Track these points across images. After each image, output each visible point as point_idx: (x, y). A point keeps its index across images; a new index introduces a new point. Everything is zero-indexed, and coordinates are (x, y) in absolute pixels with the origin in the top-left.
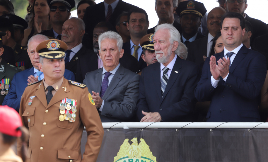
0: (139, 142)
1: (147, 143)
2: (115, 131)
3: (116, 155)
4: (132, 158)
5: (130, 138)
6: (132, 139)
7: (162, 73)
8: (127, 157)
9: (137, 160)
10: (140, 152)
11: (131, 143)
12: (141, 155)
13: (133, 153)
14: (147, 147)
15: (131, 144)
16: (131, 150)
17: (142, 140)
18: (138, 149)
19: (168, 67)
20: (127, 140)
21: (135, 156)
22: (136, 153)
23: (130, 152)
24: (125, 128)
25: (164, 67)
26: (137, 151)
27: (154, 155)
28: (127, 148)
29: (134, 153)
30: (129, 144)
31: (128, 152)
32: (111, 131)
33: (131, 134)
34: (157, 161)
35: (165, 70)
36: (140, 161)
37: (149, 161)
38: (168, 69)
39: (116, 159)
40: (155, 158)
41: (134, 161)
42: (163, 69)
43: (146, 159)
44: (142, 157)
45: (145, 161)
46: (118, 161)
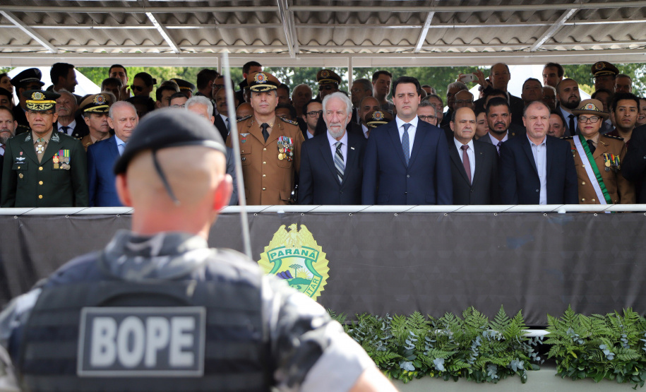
0: (299, 229)
1: (310, 229)
2: (266, 216)
3: (268, 245)
4: (290, 248)
5: (288, 224)
6: (290, 225)
8: (284, 247)
9: (296, 250)
10: (301, 240)
11: (288, 230)
12: (301, 244)
13: (291, 243)
14: (309, 235)
15: (288, 232)
16: (289, 239)
17: (303, 226)
18: (297, 237)
19: (341, 141)
20: (283, 226)
21: (294, 246)
22: (295, 242)
23: (287, 241)
24: (279, 212)
25: (335, 141)
26: (296, 240)
28: (283, 236)
30: (286, 231)
31: (285, 240)
32: (260, 216)
33: (288, 219)
34: (323, 251)
35: (337, 145)
36: (300, 252)
37: (312, 251)
38: (341, 144)
39: (266, 248)
40: (320, 248)
41: (293, 252)
42: (336, 144)
43: (308, 250)
44: (303, 247)
45: (307, 252)
46: (270, 251)
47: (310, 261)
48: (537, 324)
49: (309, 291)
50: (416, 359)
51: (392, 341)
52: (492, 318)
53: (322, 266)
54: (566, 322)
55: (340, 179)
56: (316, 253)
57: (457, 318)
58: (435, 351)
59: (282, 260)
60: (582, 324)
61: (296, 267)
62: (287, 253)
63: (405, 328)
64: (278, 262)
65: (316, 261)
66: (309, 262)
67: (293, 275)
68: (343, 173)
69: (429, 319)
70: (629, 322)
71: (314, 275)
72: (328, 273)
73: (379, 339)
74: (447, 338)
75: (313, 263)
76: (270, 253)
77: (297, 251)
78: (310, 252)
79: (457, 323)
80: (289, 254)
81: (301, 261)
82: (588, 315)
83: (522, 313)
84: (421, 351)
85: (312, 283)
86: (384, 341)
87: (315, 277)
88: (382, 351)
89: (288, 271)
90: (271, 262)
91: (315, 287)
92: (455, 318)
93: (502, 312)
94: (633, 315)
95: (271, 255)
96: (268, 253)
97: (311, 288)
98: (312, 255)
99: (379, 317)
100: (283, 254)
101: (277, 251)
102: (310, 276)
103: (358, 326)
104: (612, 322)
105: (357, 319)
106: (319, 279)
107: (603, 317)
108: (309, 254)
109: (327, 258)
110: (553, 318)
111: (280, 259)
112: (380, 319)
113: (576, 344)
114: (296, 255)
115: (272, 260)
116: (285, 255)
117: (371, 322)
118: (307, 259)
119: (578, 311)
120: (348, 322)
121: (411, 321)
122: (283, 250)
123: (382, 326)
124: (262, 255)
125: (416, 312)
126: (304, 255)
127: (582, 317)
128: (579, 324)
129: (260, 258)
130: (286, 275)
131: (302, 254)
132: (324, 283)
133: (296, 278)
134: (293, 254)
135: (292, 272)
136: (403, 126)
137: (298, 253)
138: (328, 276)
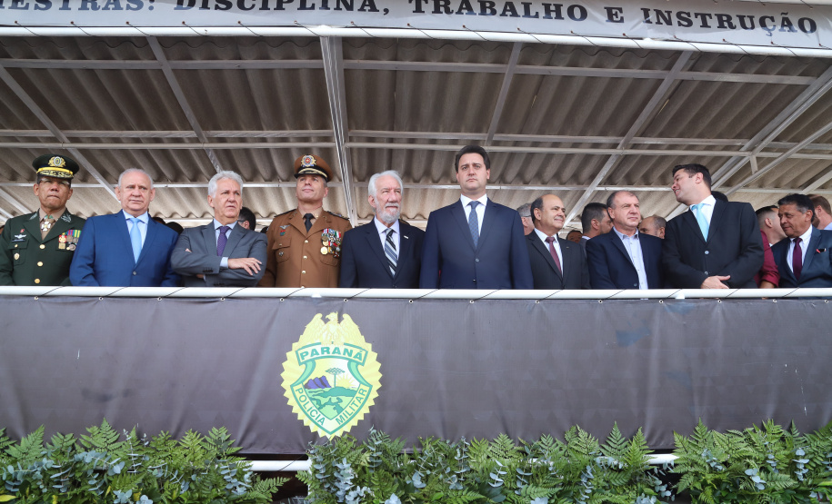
0: (340, 319)
1: (355, 321)
2: (297, 301)
3: (297, 340)
4: (328, 346)
5: (325, 313)
6: (329, 314)
7: (383, 238)
8: (319, 344)
9: (336, 348)
10: (343, 335)
11: (326, 321)
12: (344, 341)
13: (329, 338)
14: (355, 328)
15: (326, 323)
16: (326, 332)
17: (346, 316)
18: (338, 330)
19: (392, 227)
20: (319, 316)
21: (333, 343)
22: (335, 337)
23: (324, 335)
24: (314, 296)
25: (385, 228)
26: (336, 334)
27: (367, 341)
28: (318, 329)
29: (331, 337)
30: (322, 322)
31: (321, 335)
32: (288, 301)
33: (325, 305)
34: (374, 349)
35: (388, 232)
36: (342, 351)
37: (358, 350)
38: (393, 231)
39: (295, 346)
40: (369, 346)
41: (331, 351)
42: (385, 231)
43: (352, 348)
44: (345, 344)
45: (352, 351)
46: (300, 349)
47: (355, 363)
48: (662, 445)
49: (353, 406)
50: (506, 500)
51: (470, 476)
52: (605, 440)
53: (372, 371)
54: (697, 442)
55: (393, 272)
56: (363, 353)
57: (558, 442)
58: (531, 489)
59: (316, 361)
60: (718, 444)
61: (335, 371)
62: (323, 353)
63: (488, 457)
64: (310, 364)
65: (363, 364)
66: (353, 365)
67: (331, 383)
68: (395, 264)
69: (521, 444)
70: (773, 439)
71: (361, 383)
72: (381, 381)
73: (452, 473)
74: (545, 469)
75: (360, 367)
77: (337, 350)
78: (356, 351)
79: (558, 448)
80: (326, 354)
81: (342, 364)
82: (725, 431)
83: (643, 431)
84: (510, 489)
85: (358, 395)
86: (459, 476)
87: (362, 387)
88: (457, 490)
89: (324, 377)
90: (300, 364)
91: (362, 401)
92: (554, 441)
93: (617, 433)
94: (776, 428)
95: (301, 354)
96: (297, 352)
97: (357, 402)
98: (359, 355)
99: (451, 443)
100: (317, 354)
101: (309, 350)
102: (354, 384)
103: (422, 454)
104: (753, 439)
105: (420, 446)
106: (367, 389)
107: (741, 434)
108: (354, 354)
109: (378, 359)
110: (681, 437)
111: (313, 360)
112: (453, 445)
113: (713, 470)
114: (336, 355)
115: (302, 361)
116: (321, 355)
117: (440, 450)
118: (350, 361)
119: (711, 428)
120: (408, 449)
121: (496, 448)
122: (318, 348)
123: (456, 454)
124: (288, 354)
125: (501, 435)
126: (347, 356)
127: (716, 433)
128: (714, 444)
129: (285, 359)
130: (322, 382)
131: (344, 354)
132: (374, 395)
133: (336, 387)
134: (331, 354)
135: (330, 379)
136: (470, 204)
137: (339, 353)
138: (380, 385)
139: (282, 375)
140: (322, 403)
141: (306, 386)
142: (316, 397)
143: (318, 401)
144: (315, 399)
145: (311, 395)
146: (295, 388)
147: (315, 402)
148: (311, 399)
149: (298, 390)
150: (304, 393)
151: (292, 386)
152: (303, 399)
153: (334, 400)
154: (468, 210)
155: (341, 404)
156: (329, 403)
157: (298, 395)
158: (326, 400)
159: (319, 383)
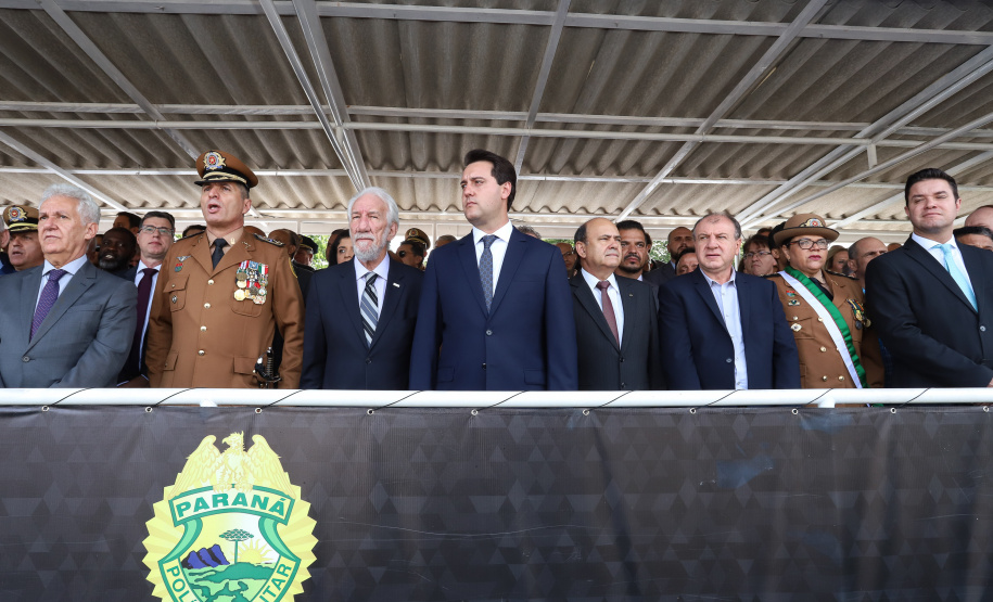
0: (248, 444)
1: (274, 447)
2: (172, 414)
3: (172, 482)
4: (225, 492)
5: (222, 434)
6: (228, 435)
8: (210, 488)
9: (241, 495)
10: (252, 472)
11: (222, 447)
12: (252, 482)
13: (227, 477)
14: (273, 459)
15: (221, 452)
16: (222, 468)
17: (258, 439)
18: (244, 463)
20: (211, 439)
21: (233, 486)
22: (238, 476)
23: (218, 474)
24: (204, 404)
25: (366, 271)
26: (240, 470)
27: (293, 482)
28: (208, 462)
29: (230, 475)
30: (216, 451)
31: (213, 472)
32: (160, 414)
33: (223, 422)
34: (304, 497)
35: (368, 277)
36: (249, 500)
37: (278, 498)
38: (376, 276)
39: (168, 490)
40: (296, 491)
41: (231, 500)
42: (365, 276)
43: (267, 495)
44: (256, 488)
45: (266, 499)
46: (176, 498)
47: (272, 519)
49: (267, 596)
53: (301, 534)
55: (369, 339)
56: (287, 503)
59: (204, 519)
61: (237, 535)
62: (215, 504)
64: (193, 525)
65: (285, 522)
66: (268, 523)
67: (230, 557)
68: (374, 327)
71: (281, 554)
72: (315, 551)
75: (281, 527)
76: (176, 503)
77: (241, 498)
78: (273, 499)
80: (221, 506)
81: (249, 523)
85: (275, 575)
87: (284, 561)
89: (217, 546)
90: (176, 524)
91: (283, 586)
95: (179, 506)
96: (171, 502)
97: (273, 589)
98: (278, 507)
100: (206, 506)
101: (192, 499)
102: (270, 557)
106: (292, 564)
108: (270, 505)
109: (312, 514)
111: (198, 518)
114: (239, 506)
115: (179, 519)
116: (212, 508)
118: (264, 516)
122: (208, 497)
124: (157, 506)
126: (257, 508)
129: (151, 515)
130: (214, 556)
131: (253, 505)
132: (303, 575)
133: (236, 563)
134: (230, 506)
135: (228, 549)
136: (483, 240)
137: (245, 503)
138: (313, 559)
139: (145, 542)
140: (213, 593)
141: (185, 564)
142: (202, 583)
143: (206, 590)
144: (199, 587)
145: (192, 579)
146: (167, 566)
147: (199, 592)
148: (193, 587)
149: (172, 570)
150: (181, 576)
151: (161, 563)
152: (179, 585)
153: (234, 586)
154: (479, 249)
155: (245, 594)
156: (225, 591)
157: (171, 578)
158: (221, 586)
159: (207, 557)
